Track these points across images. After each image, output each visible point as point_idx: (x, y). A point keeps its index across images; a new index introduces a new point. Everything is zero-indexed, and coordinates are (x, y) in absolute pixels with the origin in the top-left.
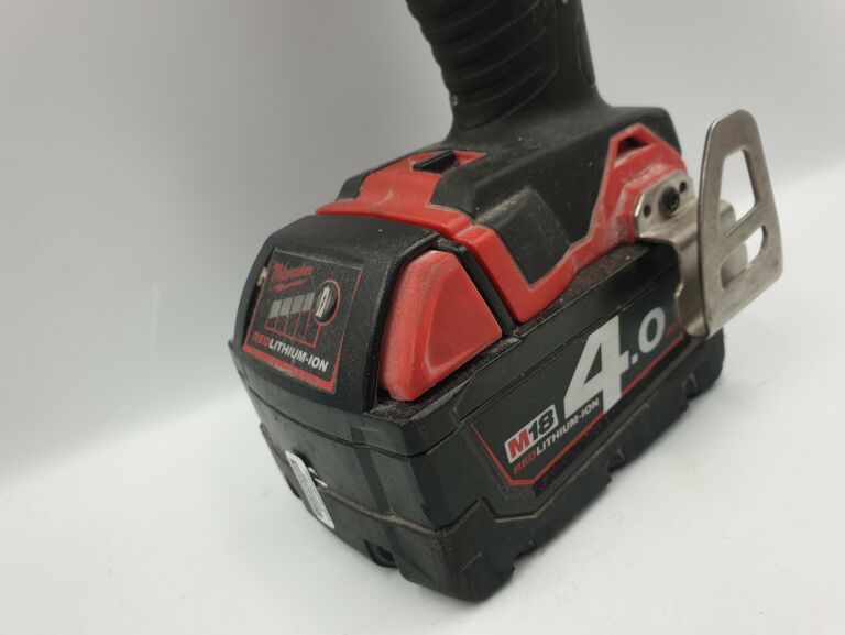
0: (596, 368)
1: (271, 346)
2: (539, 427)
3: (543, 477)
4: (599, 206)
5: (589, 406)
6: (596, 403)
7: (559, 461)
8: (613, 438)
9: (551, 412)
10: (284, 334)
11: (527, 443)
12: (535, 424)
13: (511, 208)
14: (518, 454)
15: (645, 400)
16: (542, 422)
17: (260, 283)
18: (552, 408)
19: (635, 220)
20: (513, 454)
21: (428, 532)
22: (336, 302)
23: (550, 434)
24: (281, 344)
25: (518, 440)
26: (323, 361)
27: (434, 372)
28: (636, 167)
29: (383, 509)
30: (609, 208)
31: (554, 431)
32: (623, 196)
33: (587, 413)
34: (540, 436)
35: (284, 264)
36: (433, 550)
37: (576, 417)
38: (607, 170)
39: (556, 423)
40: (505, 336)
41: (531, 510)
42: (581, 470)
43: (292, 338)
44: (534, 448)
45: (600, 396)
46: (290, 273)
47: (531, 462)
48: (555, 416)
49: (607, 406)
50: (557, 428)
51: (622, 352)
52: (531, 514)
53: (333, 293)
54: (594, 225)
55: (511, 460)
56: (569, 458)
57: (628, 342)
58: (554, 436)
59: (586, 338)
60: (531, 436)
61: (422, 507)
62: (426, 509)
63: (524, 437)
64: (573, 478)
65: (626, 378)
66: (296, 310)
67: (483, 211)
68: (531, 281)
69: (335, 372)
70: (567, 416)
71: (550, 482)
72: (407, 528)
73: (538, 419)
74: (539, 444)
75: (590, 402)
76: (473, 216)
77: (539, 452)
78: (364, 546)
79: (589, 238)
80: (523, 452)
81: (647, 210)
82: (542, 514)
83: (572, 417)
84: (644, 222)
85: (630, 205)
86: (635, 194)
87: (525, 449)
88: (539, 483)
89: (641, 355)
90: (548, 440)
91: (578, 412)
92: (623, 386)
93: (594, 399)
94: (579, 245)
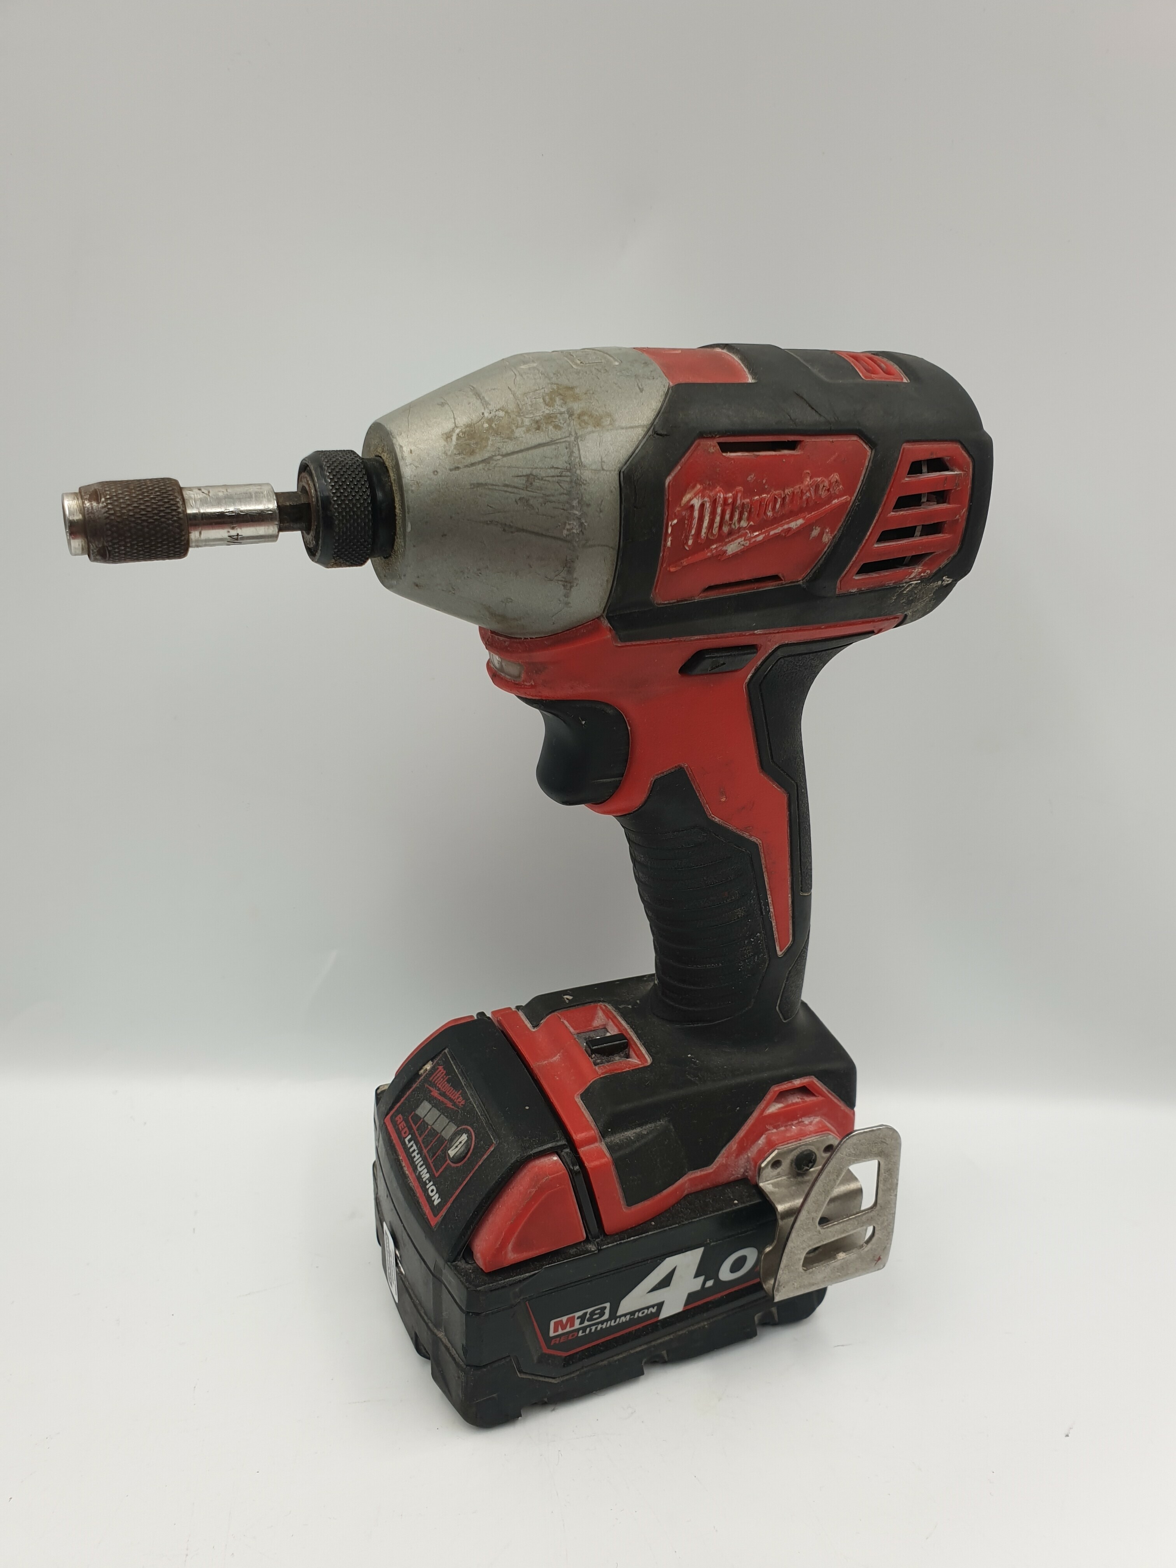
0: (666, 1282)
1: (406, 1140)
2: (588, 1316)
3: (577, 1353)
4: (733, 1145)
5: (646, 1311)
6: (654, 1310)
7: (598, 1345)
8: (659, 1341)
9: (605, 1308)
10: (420, 1139)
11: (572, 1325)
12: (586, 1314)
13: (640, 1137)
14: (560, 1332)
15: (706, 1320)
16: (593, 1313)
17: (422, 1071)
18: (608, 1305)
19: (760, 1170)
20: (556, 1330)
21: (461, 1363)
22: (467, 1154)
23: (598, 1323)
24: (415, 1147)
25: (564, 1322)
26: (437, 1196)
27: (512, 1256)
28: (789, 1116)
29: (438, 1325)
30: (743, 1148)
31: (602, 1323)
32: (762, 1141)
33: (640, 1315)
34: (586, 1323)
35: (447, 1074)
36: (459, 1378)
37: (628, 1317)
38: (755, 1114)
39: (606, 1316)
40: (587, 1240)
41: (553, 1375)
42: (616, 1358)
43: (425, 1151)
44: (578, 1330)
45: (660, 1306)
46: (447, 1088)
47: (570, 1340)
48: (607, 1312)
49: (664, 1314)
50: (606, 1321)
51: (697, 1275)
52: (554, 1378)
53: (468, 1143)
54: (720, 1160)
55: (552, 1334)
56: (607, 1346)
57: (707, 1268)
58: (600, 1326)
59: (665, 1259)
60: (577, 1322)
61: (463, 1345)
62: (465, 1350)
63: (571, 1321)
64: (605, 1362)
65: (691, 1297)
66: (437, 1127)
67: (614, 1132)
68: (630, 1203)
69: (443, 1212)
70: (619, 1314)
71: (581, 1359)
72: (448, 1349)
73: (589, 1310)
74: (584, 1329)
75: (648, 1308)
76: (604, 1134)
77: (580, 1334)
78: (413, 1335)
79: (710, 1169)
80: (565, 1331)
81: (776, 1164)
82: (563, 1382)
83: (625, 1315)
84: (769, 1172)
85: (762, 1154)
86: (771, 1145)
87: (568, 1329)
88: (571, 1357)
89: (718, 1281)
90: (593, 1328)
91: (632, 1313)
92: (686, 1304)
93: (653, 1306)
94: (698, 1173)
